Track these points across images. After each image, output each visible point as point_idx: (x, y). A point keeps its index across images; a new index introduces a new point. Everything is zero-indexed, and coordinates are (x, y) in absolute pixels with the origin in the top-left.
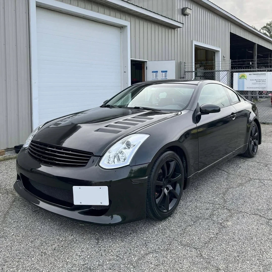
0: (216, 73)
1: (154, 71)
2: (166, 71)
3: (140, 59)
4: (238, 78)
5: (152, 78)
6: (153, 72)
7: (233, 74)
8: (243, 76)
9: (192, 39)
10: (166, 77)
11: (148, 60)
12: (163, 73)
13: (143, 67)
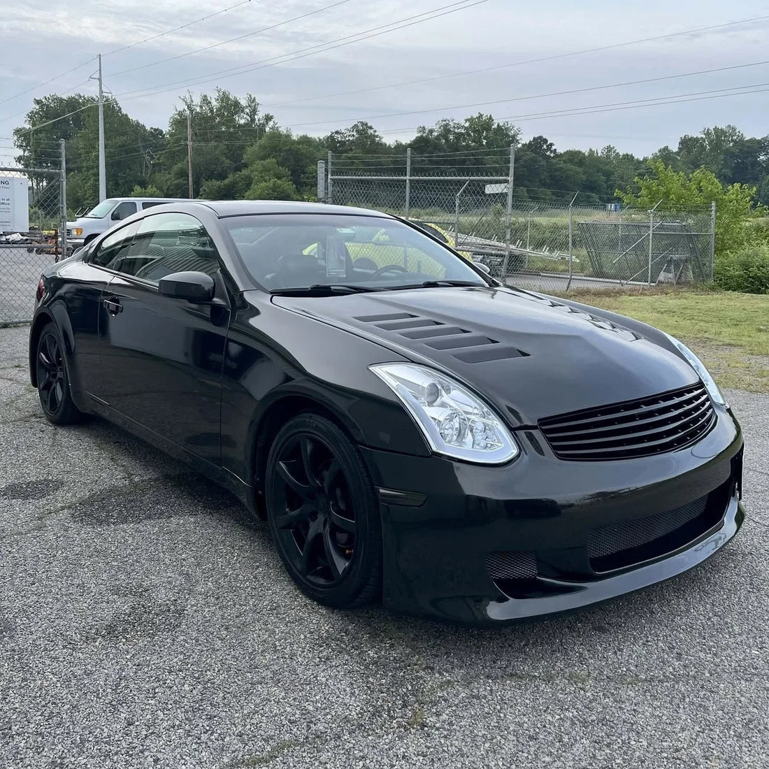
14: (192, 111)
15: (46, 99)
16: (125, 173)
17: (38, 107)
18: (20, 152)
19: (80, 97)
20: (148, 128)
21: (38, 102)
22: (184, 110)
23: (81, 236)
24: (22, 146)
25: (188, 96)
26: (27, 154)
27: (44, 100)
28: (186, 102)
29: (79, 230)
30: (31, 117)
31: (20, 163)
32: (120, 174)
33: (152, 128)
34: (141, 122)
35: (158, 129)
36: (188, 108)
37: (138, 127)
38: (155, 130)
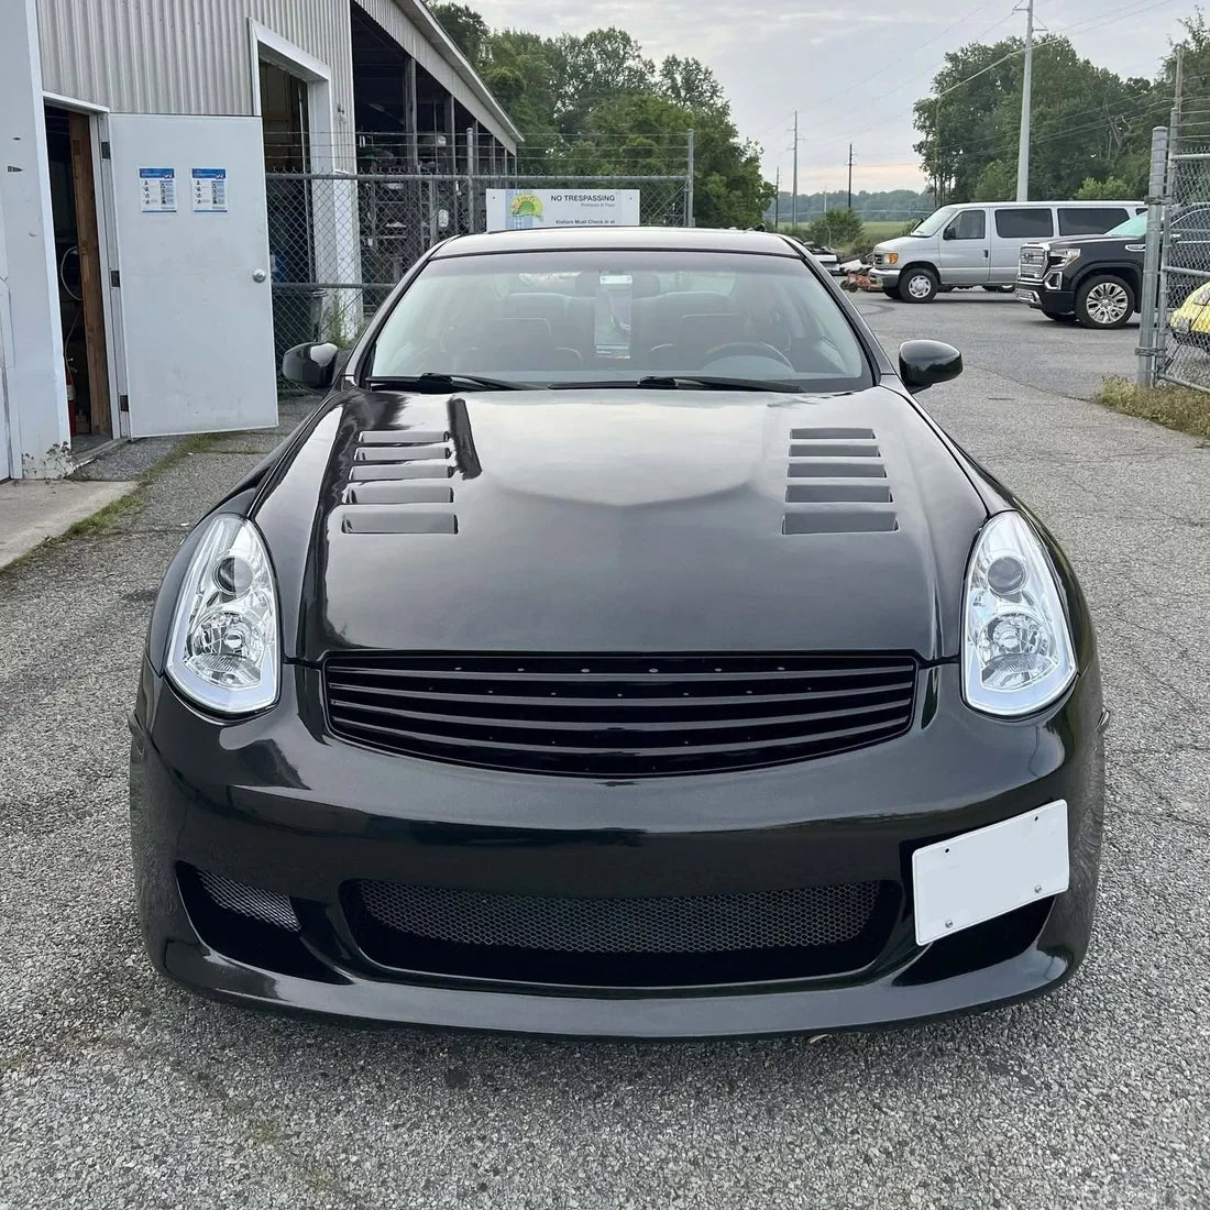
0: (315, 184)
1: (152, 171)
2: (220, 173)
3: (76, 97)
4: (507, 212)
5: (144, 206)
6: (144, 173)
7: (484, 194)
8: (528, 205)
9: (246, 16)
10: (223, 202)
11: (107, 106)
12: (200, 180)
13: (77, 142)
14: (1199, 41)
15: (962, 51)
16: (1072, 159)
17: (950, 65)
18: (921, 136)
19: (1015, 40)
20: (1124, 79)
21: (953, 58)
22: (1186, 41)
23: (895, 266)
24: (925, 127)
25: (1195, 17)
26: (930, 138)
27: (959, 54)
28: (1191, 27)
29: (894, 256)
30: (939, 82)
31: (920, 152)
32: (1063, 161)
33: (1130, 79)
34: (1112, 72)
35: (1141, 80)
36: (1194, 37)
37: (1106, 81)
38: (1137, 81)
